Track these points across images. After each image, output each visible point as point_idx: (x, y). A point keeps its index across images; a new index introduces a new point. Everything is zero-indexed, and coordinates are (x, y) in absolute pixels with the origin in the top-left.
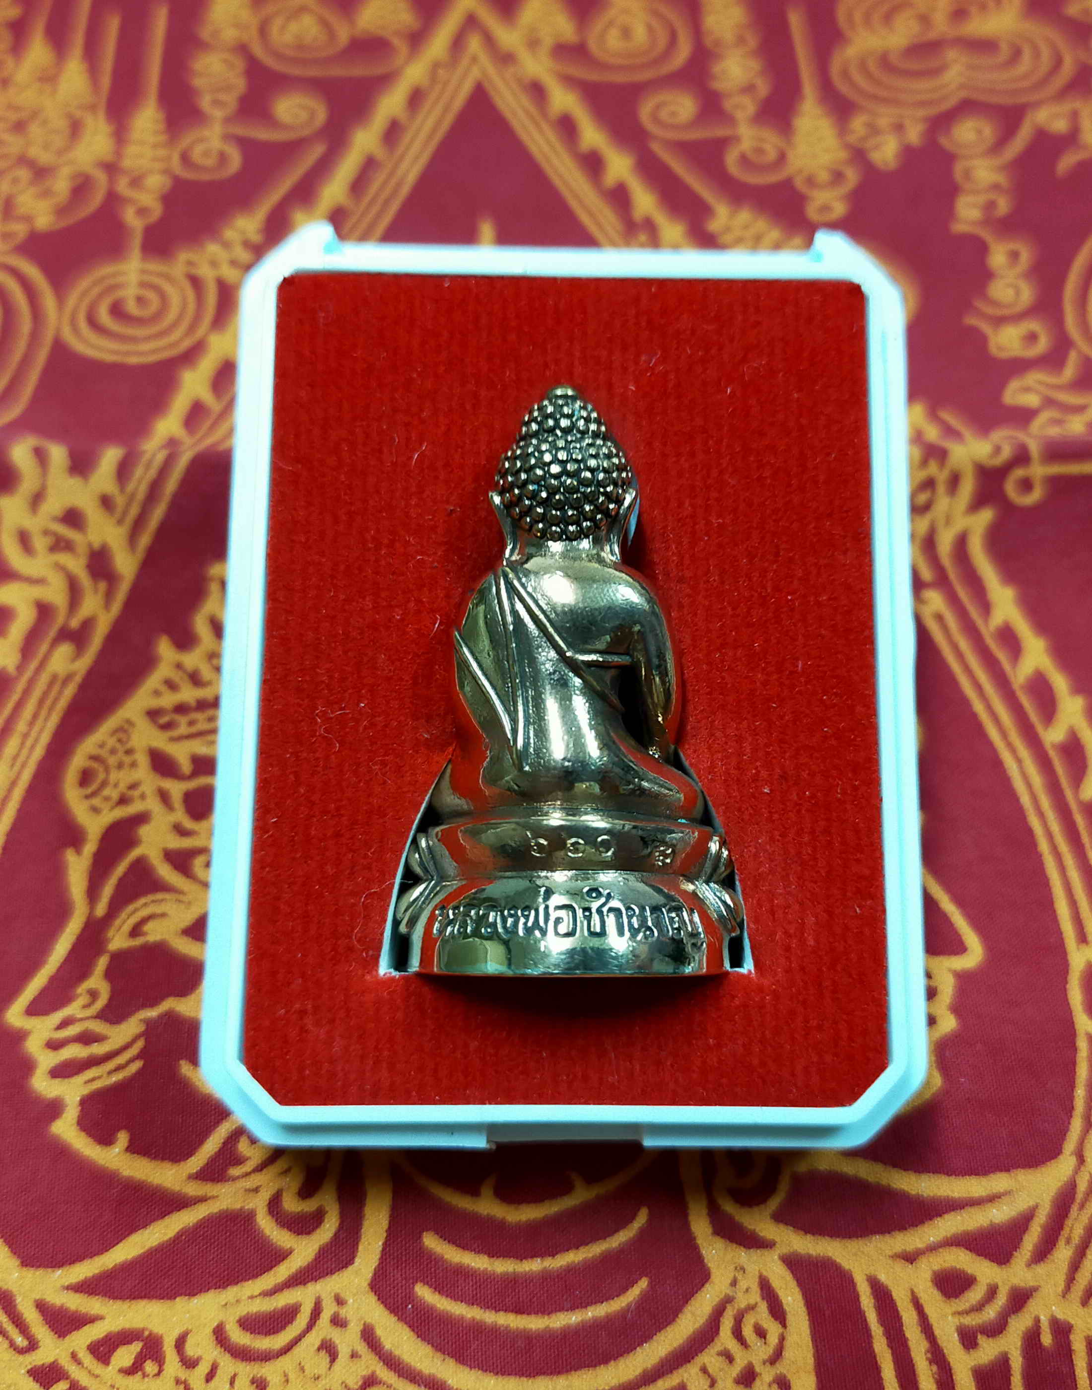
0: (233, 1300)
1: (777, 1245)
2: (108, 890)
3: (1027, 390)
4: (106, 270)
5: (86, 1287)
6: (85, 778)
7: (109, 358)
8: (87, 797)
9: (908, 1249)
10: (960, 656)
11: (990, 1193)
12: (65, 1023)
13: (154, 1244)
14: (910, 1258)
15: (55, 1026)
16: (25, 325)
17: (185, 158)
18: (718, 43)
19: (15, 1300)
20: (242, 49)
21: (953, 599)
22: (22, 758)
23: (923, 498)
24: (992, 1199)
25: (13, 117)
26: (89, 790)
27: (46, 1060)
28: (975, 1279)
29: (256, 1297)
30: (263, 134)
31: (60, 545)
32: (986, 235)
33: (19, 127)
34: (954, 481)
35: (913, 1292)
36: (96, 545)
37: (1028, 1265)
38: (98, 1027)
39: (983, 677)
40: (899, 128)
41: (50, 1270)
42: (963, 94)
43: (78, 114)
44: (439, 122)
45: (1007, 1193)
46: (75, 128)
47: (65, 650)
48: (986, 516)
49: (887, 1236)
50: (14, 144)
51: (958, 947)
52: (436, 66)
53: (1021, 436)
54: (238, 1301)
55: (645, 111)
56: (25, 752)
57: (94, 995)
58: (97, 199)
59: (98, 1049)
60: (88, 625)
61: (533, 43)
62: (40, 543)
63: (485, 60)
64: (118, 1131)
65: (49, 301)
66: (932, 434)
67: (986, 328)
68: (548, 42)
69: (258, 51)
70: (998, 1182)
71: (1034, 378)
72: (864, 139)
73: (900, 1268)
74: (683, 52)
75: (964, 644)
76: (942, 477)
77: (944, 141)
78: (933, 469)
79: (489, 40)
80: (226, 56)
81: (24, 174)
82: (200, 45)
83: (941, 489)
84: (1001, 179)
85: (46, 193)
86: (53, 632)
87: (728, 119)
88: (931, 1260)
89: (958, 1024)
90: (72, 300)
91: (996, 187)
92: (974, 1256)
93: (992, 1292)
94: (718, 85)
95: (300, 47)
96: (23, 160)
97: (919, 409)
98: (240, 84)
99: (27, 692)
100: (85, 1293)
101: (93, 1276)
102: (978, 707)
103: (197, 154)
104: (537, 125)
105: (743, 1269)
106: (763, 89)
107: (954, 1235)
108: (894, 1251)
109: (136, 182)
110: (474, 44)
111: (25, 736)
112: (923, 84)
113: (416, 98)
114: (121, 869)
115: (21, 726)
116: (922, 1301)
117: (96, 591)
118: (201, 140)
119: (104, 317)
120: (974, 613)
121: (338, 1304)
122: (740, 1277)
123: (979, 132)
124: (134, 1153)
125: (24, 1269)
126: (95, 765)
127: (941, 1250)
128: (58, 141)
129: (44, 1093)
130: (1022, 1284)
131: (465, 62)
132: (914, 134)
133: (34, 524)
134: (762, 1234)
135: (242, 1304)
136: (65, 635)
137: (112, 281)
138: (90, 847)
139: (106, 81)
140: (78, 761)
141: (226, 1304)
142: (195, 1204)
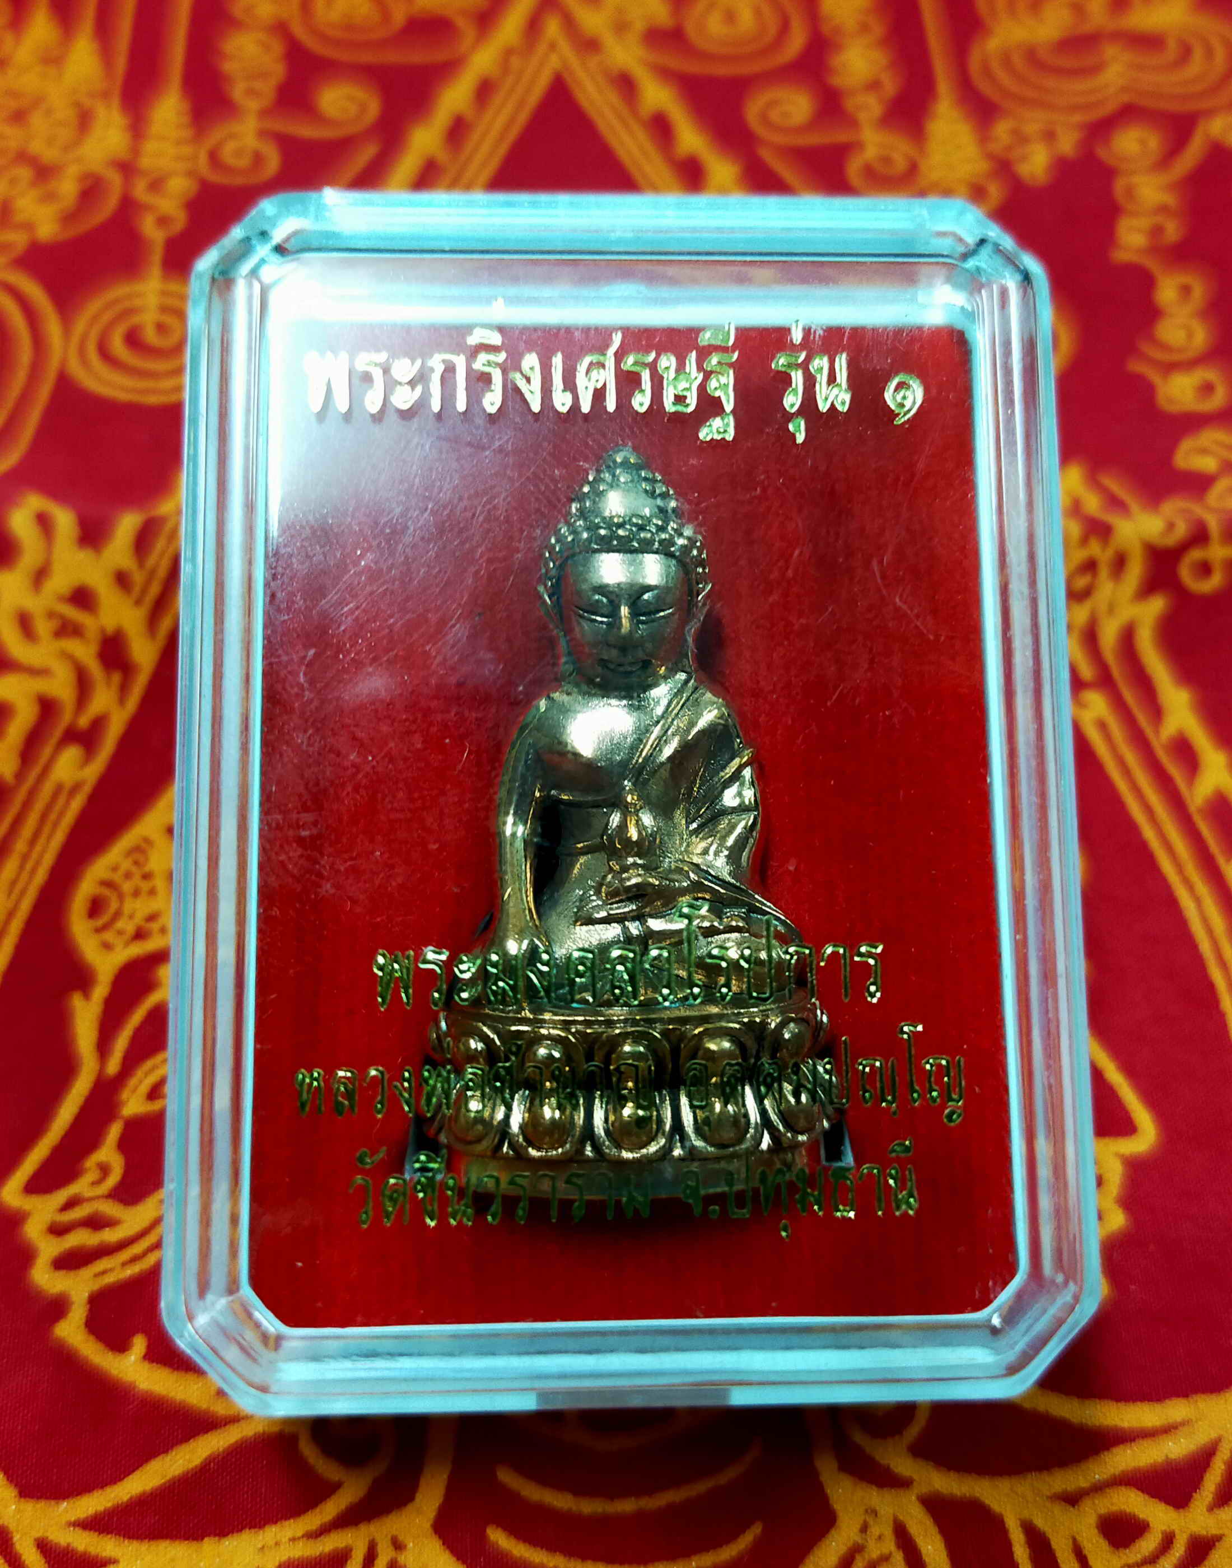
0: (271, 1543)
1: (915, 1483)
2: (121, 1043)
3: (1204, 451)
4: (119, 291)
5: (97, 1524)
6: (96, 907)
7: (123, 396)
8: (98, 930)
9: (1069, 1489)
10: (1127, 772)
11: (1166, 1422)
12: (71, 1204)
13: (177, 1473)
14: (1072, 1499)
15: (59, 1207)
16: (24, 354)
17: (214, 157)
18: (838, 30)
19: (12, 1538)
20: (281, 29)
21: (1119, 704)
22: (19, 886)
23: (1081, 582)
24: (1167, 1430)
25: (13, 104)
26: (100, 922)
27: (48, 1249)
28: (1148, 1525)
29: (299, 1538)
30: (306, 131)
31: (66, 629)
32: (1152, 265)
33: (19, 117)
34: (1120, 563)
35: (1075, 1540)
36: (110, 628)
37: (1211, 1509)
38: (110, 1209)
39: (1154, 798)
40: (1049, 136)
41: (53, 1502)
42: (1126, 98)
43: (87, 102)
44: (512, 120)
45: (1185, 1423)
46: (84, 120)
47: (72, 754)
48: (1157, 605)
49: (1045, 1473)
50: (13, 137)
51: (1125, 1127)
52: (508, 52)
53: (1198, 510)
54: (277, 1544)
55: (753, 110)
56: (25, 876)
57: (104, 1170)
58: (110, 204)
59: (110, 1236)
60: (99, 724)
61: (621, 27)
62: (43, 627)
63: (565, 48)
64: (133, 1335)
65: (53, 326)
66: (1093, 504)
67: (1154, 377)
68: (640, 26)
69: (299, 31)
70: (1176, 1410)
71: (1211, 437)
72: (1009, 148)
73: (1058, 1510)
74: (797, 42)
75: (1131, 758)
76: (1104, 556)
77: (1101, 153)
78: (1094, 548)
79: (569, 23)
80: (262, 36)
81: (24, 173)
82: (234, 23)
83: (1104, 572)
84: (1169, 199)
85: (50, 197)
86: (58, 733)
87: (851, 122)
88: (1097, 1502)
89: (1127, 1221)
90: (80, 325)
91: (1163, 209)
92: (1147, 1497)
93: (1168, 1541)
94: (837, 81)
95: (349, 27)
96: (23, 157)
97: (1075, 474)
98: (277, 71)
99: (27, 805)
100: (95, 1531)
101: (105, 1510)
102: (1149, 834)
103: (228, 154)
104: (627, 126)
105: (875, 1513)
106: (890, 87)
107: (1123, 1471)
108: (1053, 1491)
109: (156, 185)
110: (553, 27)
111: (25, 858)
112: (1080, 85)
113: (485, 90)
114: (137, 1017)
115: (20, 846)
116: (1086, 1552)
117: (108, 684)
118: (232, 136)
119: (118, 346)
120: (1143, 719)
121: (396, 1549)
122: (870, 1521)
123: (1143, 142)
124: (153, 1362)
125: (22, 1500)
126: (106, 892)
127: (1108, 1490)
128: (66, 134)
129: (45, 1287)
130: (1204, 1533)
131: (542, 48)
132: (1068, 144)
133: (36, 604)
134: (896, 1471)
135: (282, 1547)
136: (72, 736)
137: (127, 304)
138: (101, 991)
139: (121, 63)
140: (86, 888)
141: (263, 1547)
142: (225, 1425)
